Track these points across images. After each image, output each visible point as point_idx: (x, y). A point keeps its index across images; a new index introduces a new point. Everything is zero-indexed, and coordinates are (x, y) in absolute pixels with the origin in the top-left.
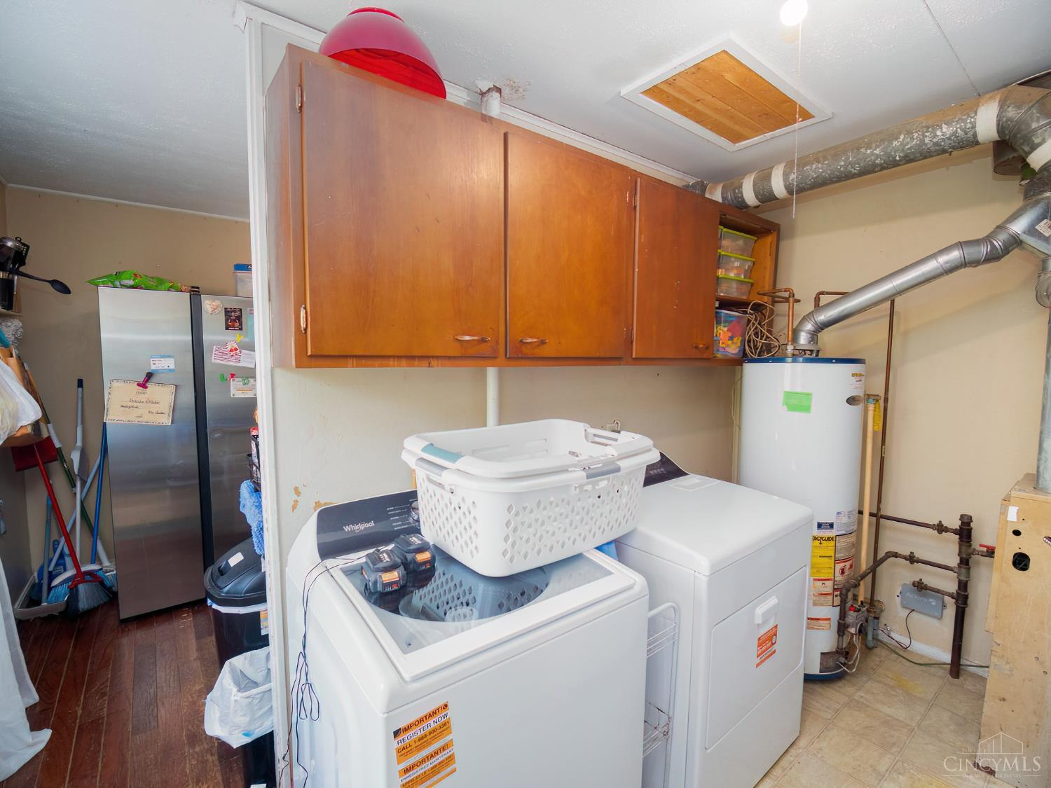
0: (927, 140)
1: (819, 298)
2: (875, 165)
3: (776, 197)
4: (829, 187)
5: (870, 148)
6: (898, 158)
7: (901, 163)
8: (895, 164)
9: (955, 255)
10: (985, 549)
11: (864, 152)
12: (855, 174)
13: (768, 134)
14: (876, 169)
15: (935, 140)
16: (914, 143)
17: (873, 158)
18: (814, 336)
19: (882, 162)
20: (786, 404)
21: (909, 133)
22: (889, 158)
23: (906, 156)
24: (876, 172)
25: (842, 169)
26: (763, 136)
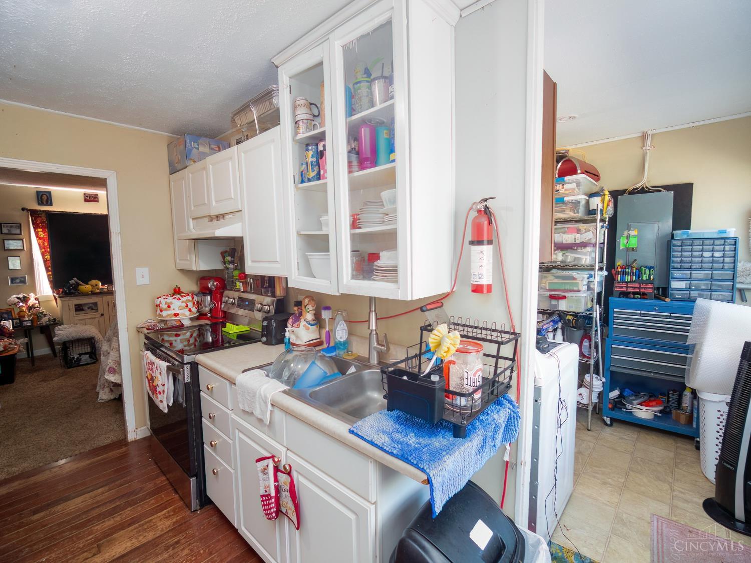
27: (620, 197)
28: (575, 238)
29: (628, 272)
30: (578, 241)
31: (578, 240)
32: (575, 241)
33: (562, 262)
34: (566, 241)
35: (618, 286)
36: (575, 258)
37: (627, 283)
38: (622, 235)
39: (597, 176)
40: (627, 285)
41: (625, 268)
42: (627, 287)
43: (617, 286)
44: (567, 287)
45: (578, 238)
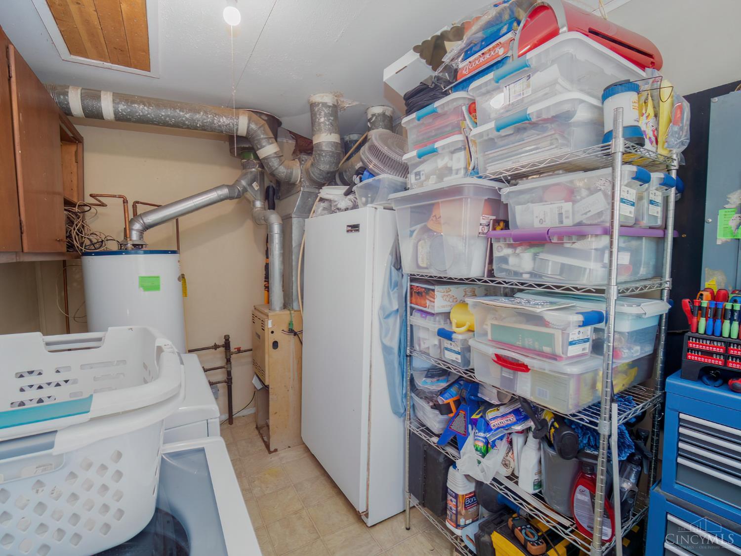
0: (215, 122)
1: (136, 206)
2: (184, 124)
3: (103, 117)
4: (150, 126)
5: (183, 112)
6: (198, 125)
7: (199, 129)
8: (196, 128)
9: (225, 191)
10: (236, 350)
11: (179, 112)
12: (170, 124)
13: (107, 64)
14: (184, 127)
15: (219, 124)
16: (208, 120)
17: (184, 119)
18: (141, 233)
19: (189, 124)
20: (142, 286)
21: (206, 112)
22: (193, 123)
23: (203, 126)
24: (183, 128)
25: (163, 117)
26: (102, 62)
27: (716, 99)
28: (561, 214)
29: (733, 311)
30: (568, 222)
31: (567, 217)
32: (561, 222)
33: (532, 274)
34: (541, 221)
35: (698, 351)
36: (563, 265)
37: (728, 344)
38: (723, 203)
39: (650, 56)
40: (727, 350)
41: (726, 298)
42: (726, 356)
43: (692, 350)
44: (528, 342)
45: (567, 211)
